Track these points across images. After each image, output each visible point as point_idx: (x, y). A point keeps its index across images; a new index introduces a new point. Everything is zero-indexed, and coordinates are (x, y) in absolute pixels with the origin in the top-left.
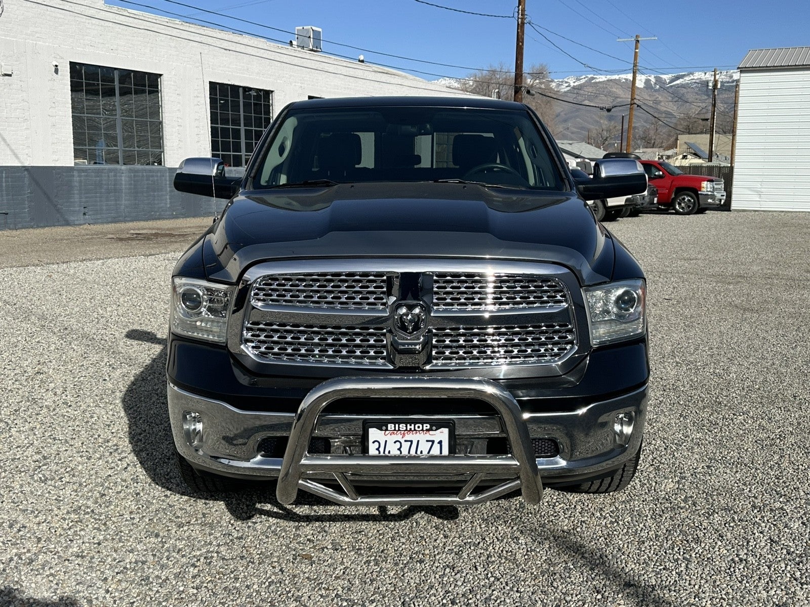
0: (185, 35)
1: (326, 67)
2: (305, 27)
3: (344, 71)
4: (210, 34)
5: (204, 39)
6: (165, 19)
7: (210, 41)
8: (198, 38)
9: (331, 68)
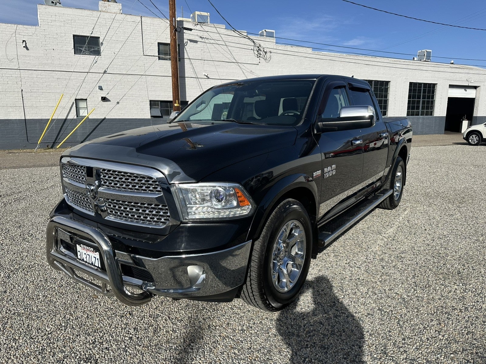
0: (347, 60)
1: (421, 68)
2: (423, 51)
3: (432, 69)
4: (360, 58)
5: (356, 61)
6: (339, 54)
7: (359, 61)
8: (354, 61)
9: (425, 68)
